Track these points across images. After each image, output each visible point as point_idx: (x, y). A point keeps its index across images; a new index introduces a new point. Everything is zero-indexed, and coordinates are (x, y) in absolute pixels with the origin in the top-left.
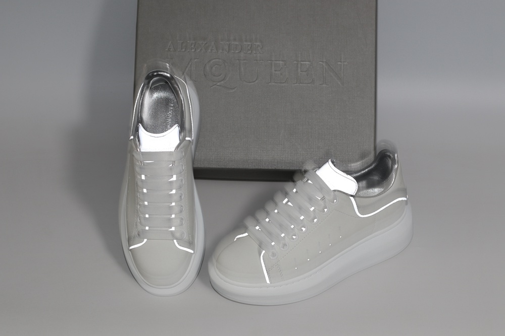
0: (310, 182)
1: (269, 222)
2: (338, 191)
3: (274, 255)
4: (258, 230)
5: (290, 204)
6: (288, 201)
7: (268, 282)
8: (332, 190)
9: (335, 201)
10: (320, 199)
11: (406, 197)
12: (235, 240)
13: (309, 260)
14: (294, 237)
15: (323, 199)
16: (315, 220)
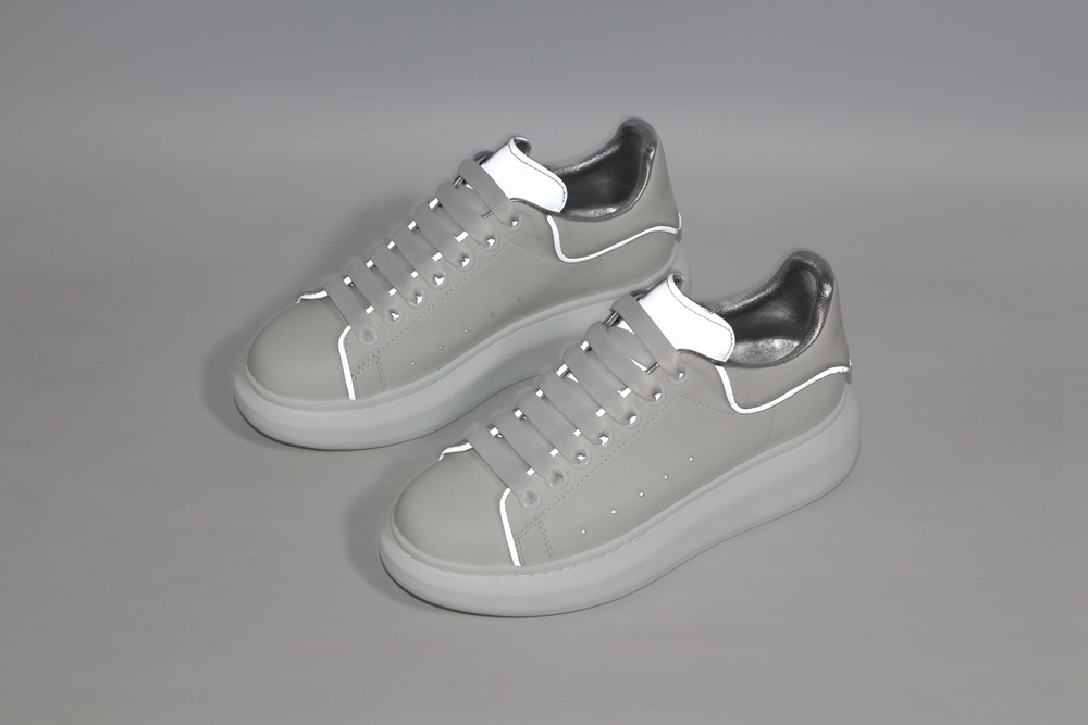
0: (623, 325)
1: (522, 418)
2: (689, 352)
3: (531, 497)
4: (496, 436)
5: (571, 376)
6: (568, 372)
7: (516, 562)
8: (677, 348)
9: (681, 375)
10: (644, 369)
11: (847, 366)
12: (441, 457)
13: (614, 512)
14: (581, 458)
15: (652, 367)
16: (633, 420)
